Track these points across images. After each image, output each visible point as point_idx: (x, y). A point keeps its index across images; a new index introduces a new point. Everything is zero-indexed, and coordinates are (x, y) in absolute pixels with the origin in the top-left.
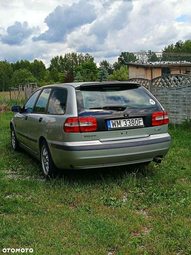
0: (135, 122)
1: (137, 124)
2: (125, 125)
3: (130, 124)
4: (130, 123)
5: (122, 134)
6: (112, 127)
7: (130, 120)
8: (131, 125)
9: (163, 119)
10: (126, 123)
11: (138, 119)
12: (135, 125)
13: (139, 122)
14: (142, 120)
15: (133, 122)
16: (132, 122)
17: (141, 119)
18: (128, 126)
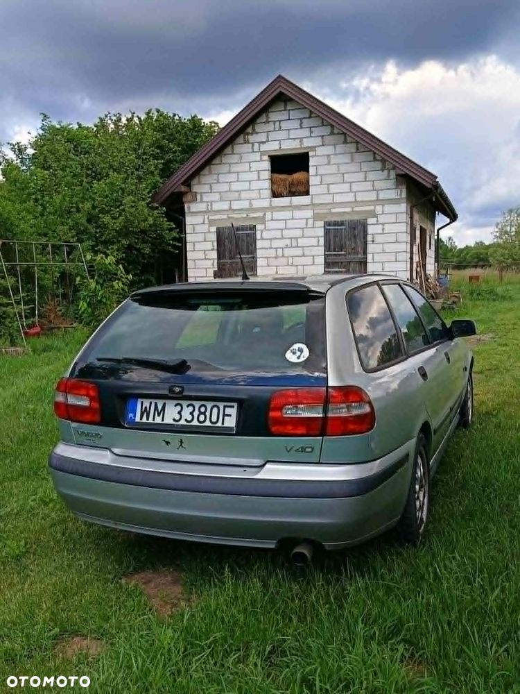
0: (208, 414)
1: (214, 419)
2: (174, 420)
3: (193, 419)
4: (192, 413)
5: (167, 443)
6: (138, 419)
7: (197, 404)
8: (195, 423)
9: (321, 415)
10: (180, 413)
11: (221, 405)
12: (208, 423)
13: (224, 415)
14: (233, 411)
15: (204, 413)
16: (200, 413)
17: (233, 407)
18: (183, 422)
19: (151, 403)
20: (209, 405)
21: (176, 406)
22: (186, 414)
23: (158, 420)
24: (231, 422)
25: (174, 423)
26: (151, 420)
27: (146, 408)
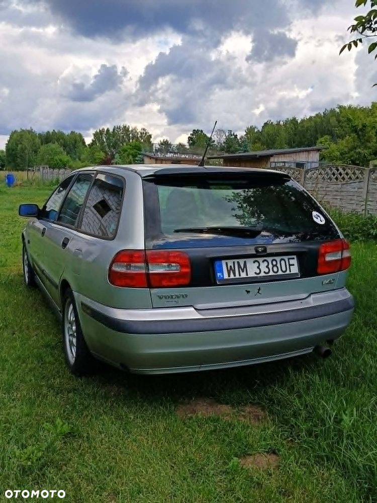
0: (279, 265)
3: (269, 271)
5: (248, 292)
8: (271, 273)
9: (340, 258)
11: (286, 258)
13: (290, 265)
16: (273, 266)
17: (293, 259)
18: (262, 274)
19: (234, 262)
20: (278, 259)
21: (254, 262)
23: (243, 275)
24: (295, 270)
25: (256, 275)
26: (237, 276)
27: (231, 266)
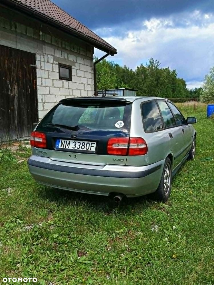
0: (85, 146)
1: (87, 148)
4: (79, 145)
5: (70, 156)
6: (60, 147)
7: (81, 142)
8: (80, 149)
9: (127, 148)
10: (75, 145)
11: (90, 143)
12: (85, 149)
13: (91, 146)
14: (94, 145)
15: (84, 146)
16: (83, 145)
17: (94, 143)
18: (76, 149)
19: (65, 141)
20: (86, 142)
21: (74, 142)
22: (77, 146)
23: (67, 147)
24: (93, 149)
25: (73, 149)
26: (64, 148)
27: (63, 143)
